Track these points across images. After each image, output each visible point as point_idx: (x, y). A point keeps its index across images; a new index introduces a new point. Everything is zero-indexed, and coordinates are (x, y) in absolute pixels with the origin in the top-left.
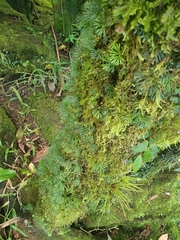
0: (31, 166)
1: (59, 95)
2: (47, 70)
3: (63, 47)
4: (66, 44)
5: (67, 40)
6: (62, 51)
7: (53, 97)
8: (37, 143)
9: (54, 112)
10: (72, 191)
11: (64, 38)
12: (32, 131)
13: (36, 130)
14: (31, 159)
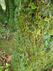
0: (7, 64)
1: (8, 39)
2: (2, 33)
3: (4, 25)
4: (5, 24)
5: (5, 23)
6: (4, 26)
7: (6, 40)
8: (6, 56)
9: (8, 44)
10: (27, 63)
11: (4, 23)
12: (3, 53)
13: (4, 52)
14: (6, 62)
